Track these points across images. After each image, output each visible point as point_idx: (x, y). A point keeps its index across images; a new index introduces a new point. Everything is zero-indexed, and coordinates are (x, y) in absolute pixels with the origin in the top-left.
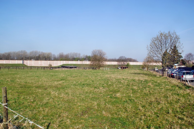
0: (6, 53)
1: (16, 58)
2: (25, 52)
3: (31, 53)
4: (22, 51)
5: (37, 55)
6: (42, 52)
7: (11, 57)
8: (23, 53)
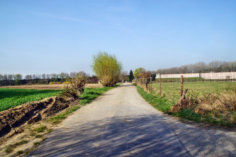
0: (183, 67)
1: (193, 71)
2: (203, 64)
3: (210, 64)
4: (199, 63)
5: (218, 66)
6: (224, 62)
7: (188, 70)
8: (201, 65)
